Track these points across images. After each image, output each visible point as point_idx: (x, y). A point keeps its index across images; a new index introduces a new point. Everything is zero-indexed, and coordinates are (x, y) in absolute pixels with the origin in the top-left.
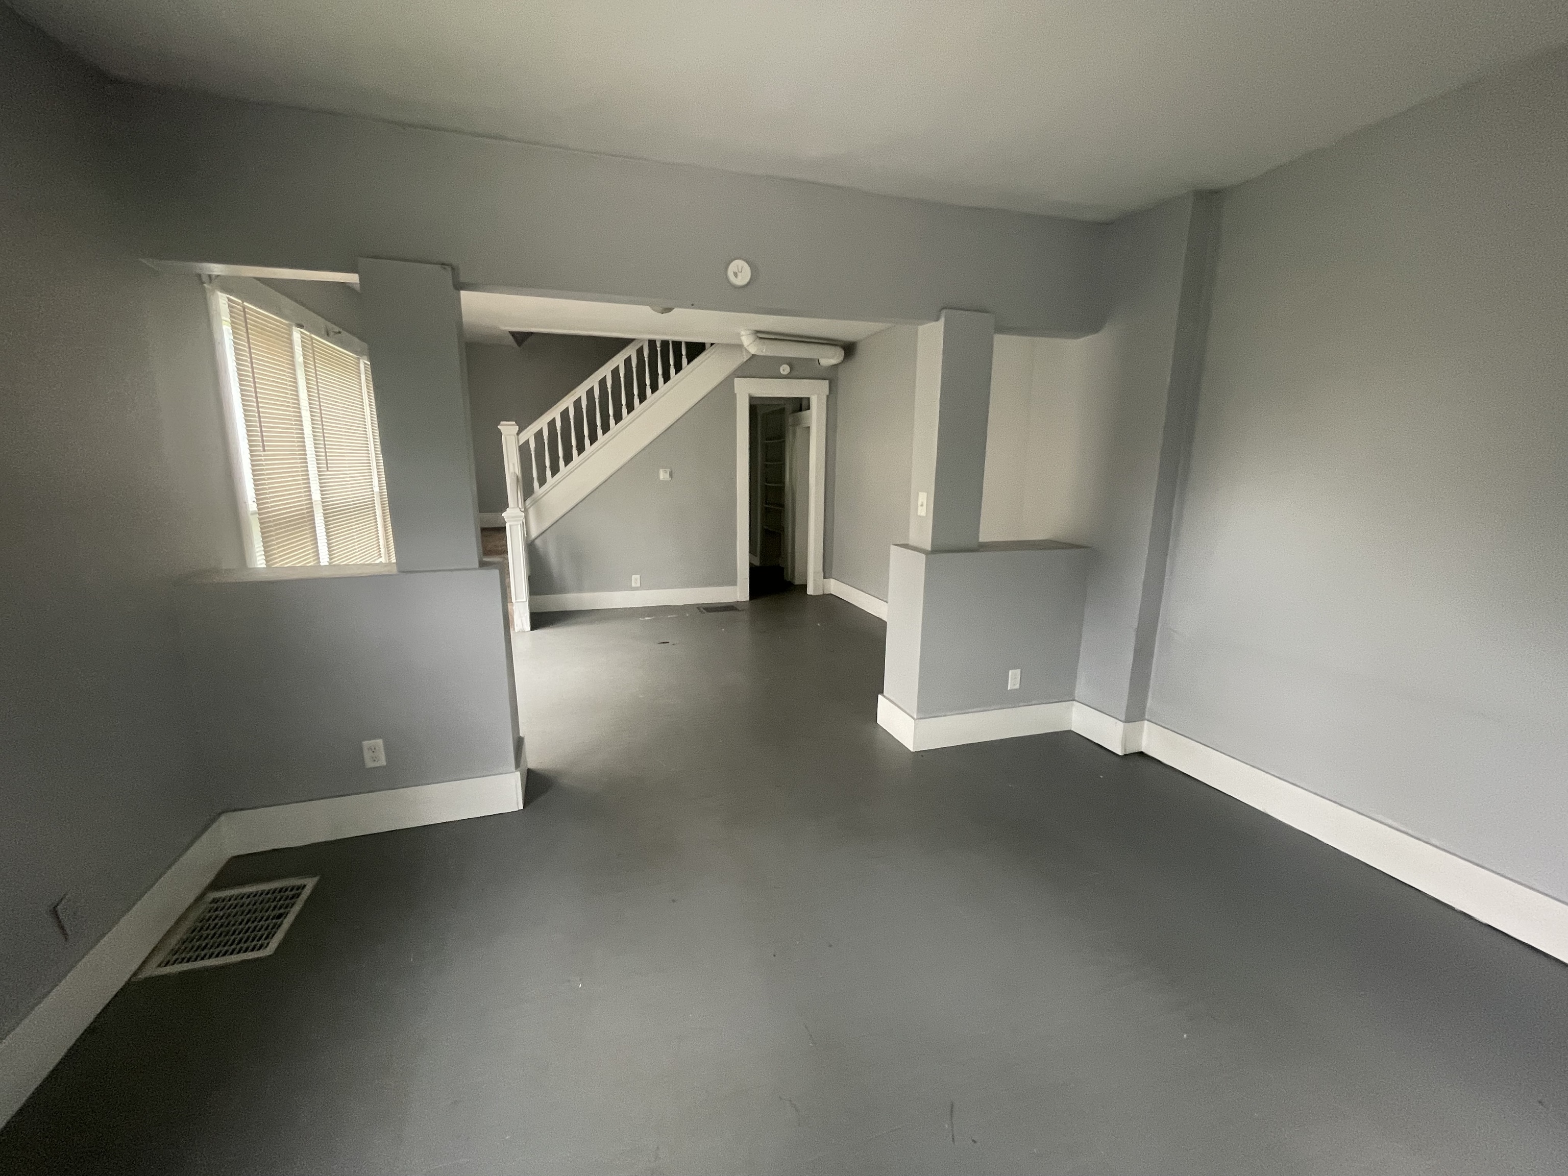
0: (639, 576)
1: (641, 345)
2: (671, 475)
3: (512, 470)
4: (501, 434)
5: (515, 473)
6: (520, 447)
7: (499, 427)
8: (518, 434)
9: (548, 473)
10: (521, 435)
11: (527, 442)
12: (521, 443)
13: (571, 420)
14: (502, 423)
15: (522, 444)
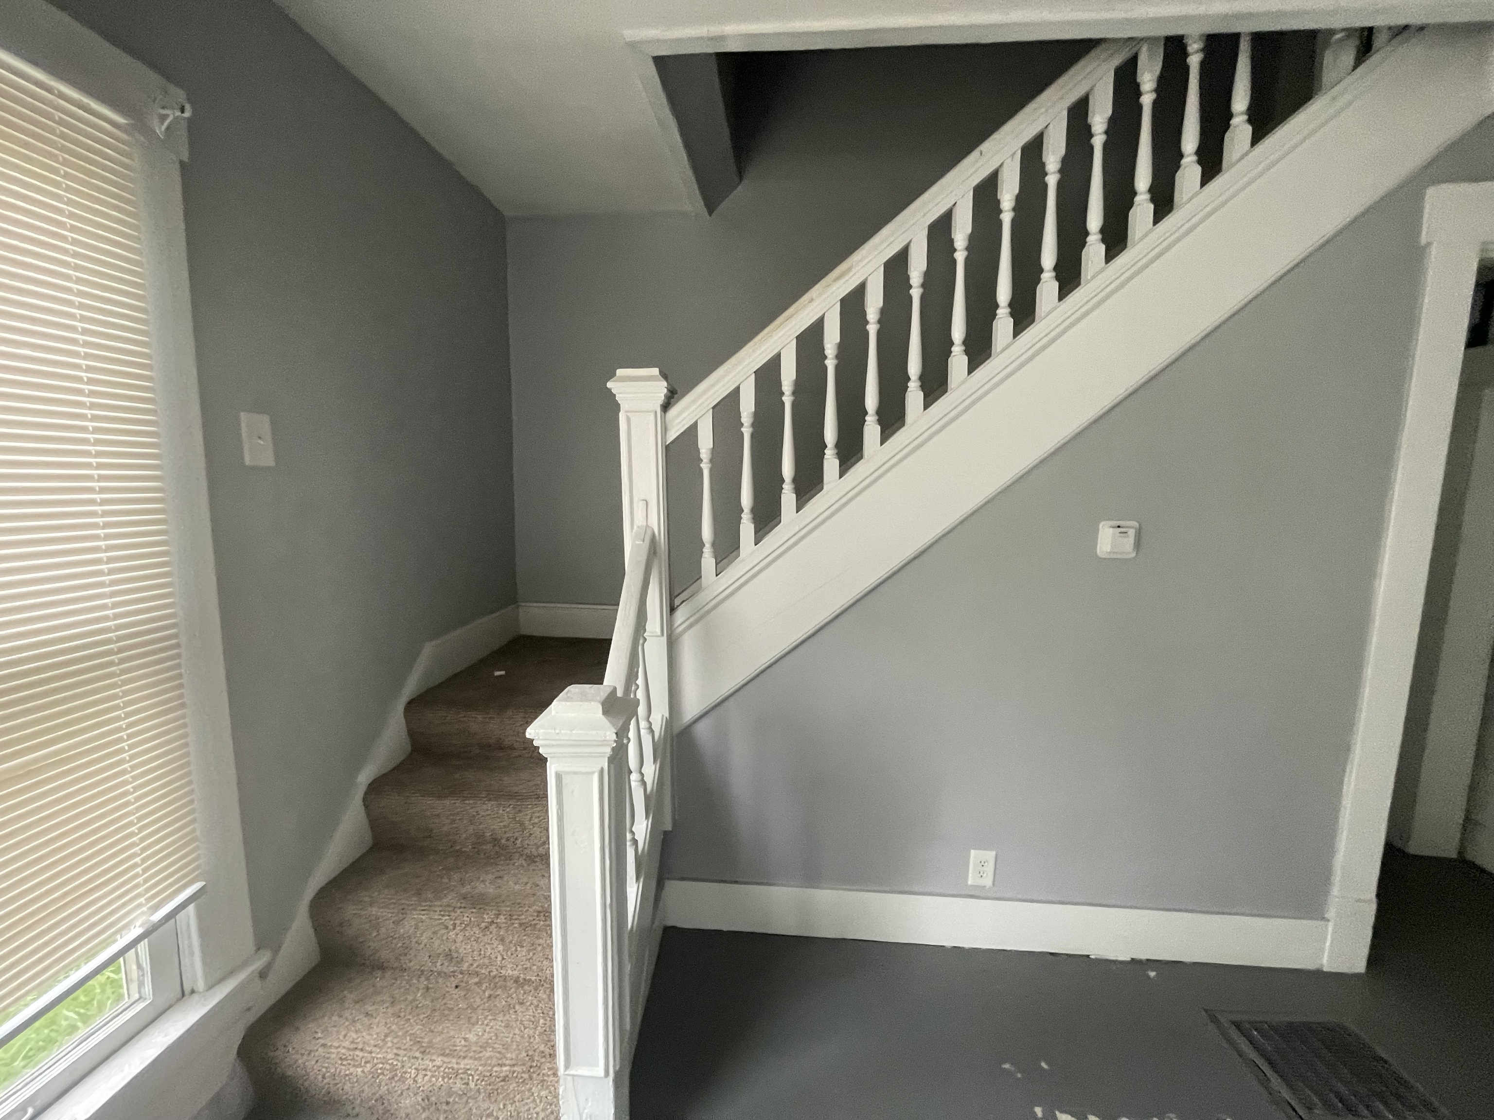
0: (993, 853)
1: (1134, 51)
2: (1138, 544)
3: (640, 520)
4: (617, 407)
5: (647, 526)
6: (668, 448)
7: (609, 385)
8: (666, 407)
9: (747, 528)
10: (673, 412)
11: (691, 432)
12: (672, 436)
13: (827, 362)
14: (620, 372)
15: (672, 442)
